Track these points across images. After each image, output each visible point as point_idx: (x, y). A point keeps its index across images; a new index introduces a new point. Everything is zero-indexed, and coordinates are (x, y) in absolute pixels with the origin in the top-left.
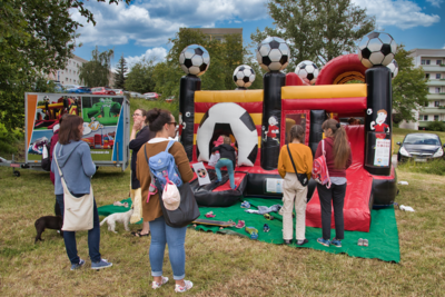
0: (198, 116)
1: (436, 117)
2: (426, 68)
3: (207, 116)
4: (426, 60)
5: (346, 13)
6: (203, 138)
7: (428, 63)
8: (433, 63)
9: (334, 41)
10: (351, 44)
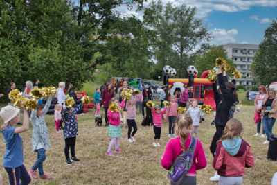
0: (170, 86)
1: (241, 82)
2: (235, 55)
3: (172, 86)
4: (235, 50)
5: (192, 22)
6: (172, 91)
7: (236, 52)
8: (239, 52)
9: (185, 38)
10: (194, 40)
